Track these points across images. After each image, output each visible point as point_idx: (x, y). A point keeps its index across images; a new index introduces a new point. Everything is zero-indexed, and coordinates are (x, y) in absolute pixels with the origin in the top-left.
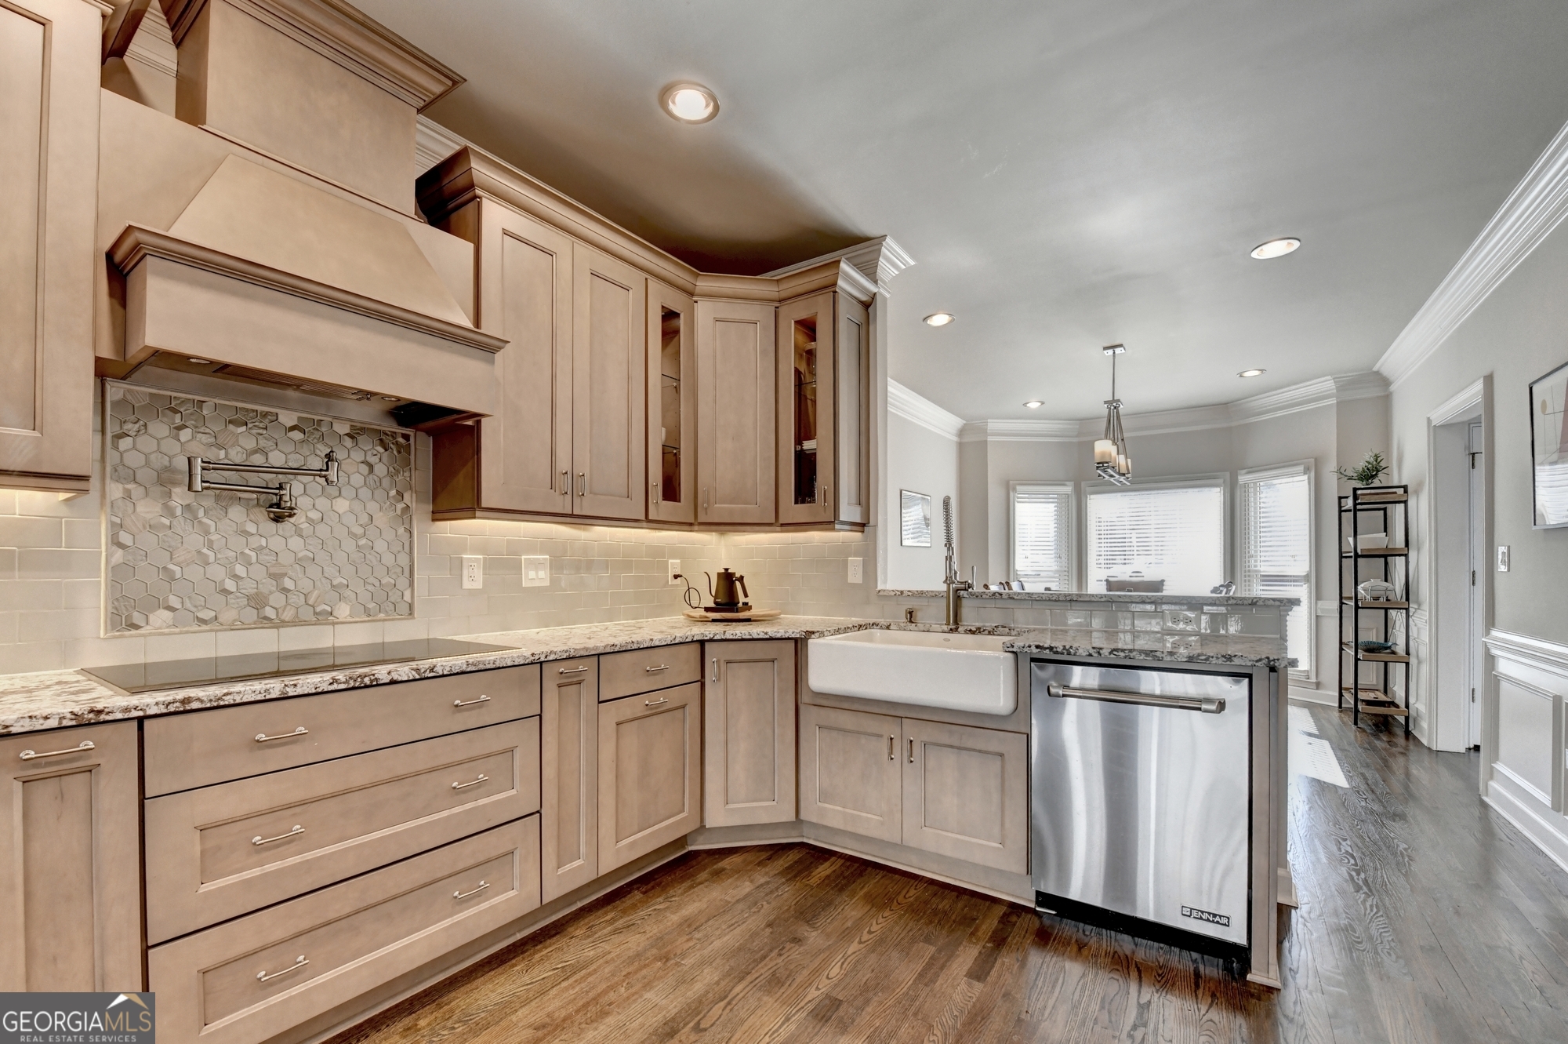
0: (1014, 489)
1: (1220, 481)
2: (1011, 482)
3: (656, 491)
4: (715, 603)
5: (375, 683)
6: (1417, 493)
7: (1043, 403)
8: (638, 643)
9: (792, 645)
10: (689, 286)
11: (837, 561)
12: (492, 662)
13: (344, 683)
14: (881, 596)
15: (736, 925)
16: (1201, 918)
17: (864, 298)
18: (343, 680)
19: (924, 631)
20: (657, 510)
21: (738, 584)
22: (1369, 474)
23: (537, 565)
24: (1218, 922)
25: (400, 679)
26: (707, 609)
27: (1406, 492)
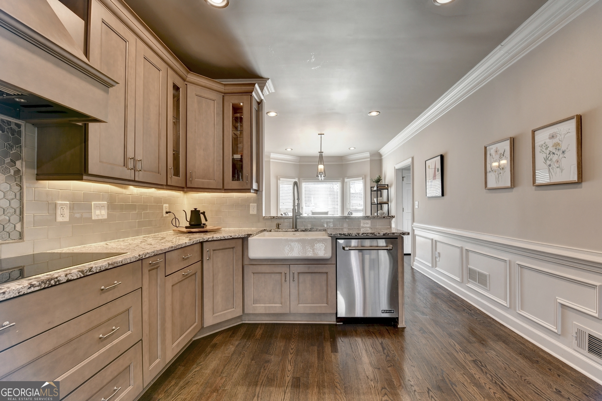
0: (279, 179)
1: (340, 180)
2: (278, 177)
3: (171, 171)
4: (189, 224)
5: (58, 283)
6: (391, 187)
7: (292, 150)
8: (181, 245)
9: (241, 241)
10: (184, 76)
11: (244, 205)
12: (120, 262)
13: (38, 286)
14: (265, 219)
15: (238, 365)
16: (387, 313)
17: (258, 101)
18: (37, 284)
19: (285, 232)
20: (171, 180)
21: (202, 216)
22: (378, 181)
23: (100, 207)
24: (391, 312)
25: (72, 278)
26: (186, 227)
27: (388, 186)
